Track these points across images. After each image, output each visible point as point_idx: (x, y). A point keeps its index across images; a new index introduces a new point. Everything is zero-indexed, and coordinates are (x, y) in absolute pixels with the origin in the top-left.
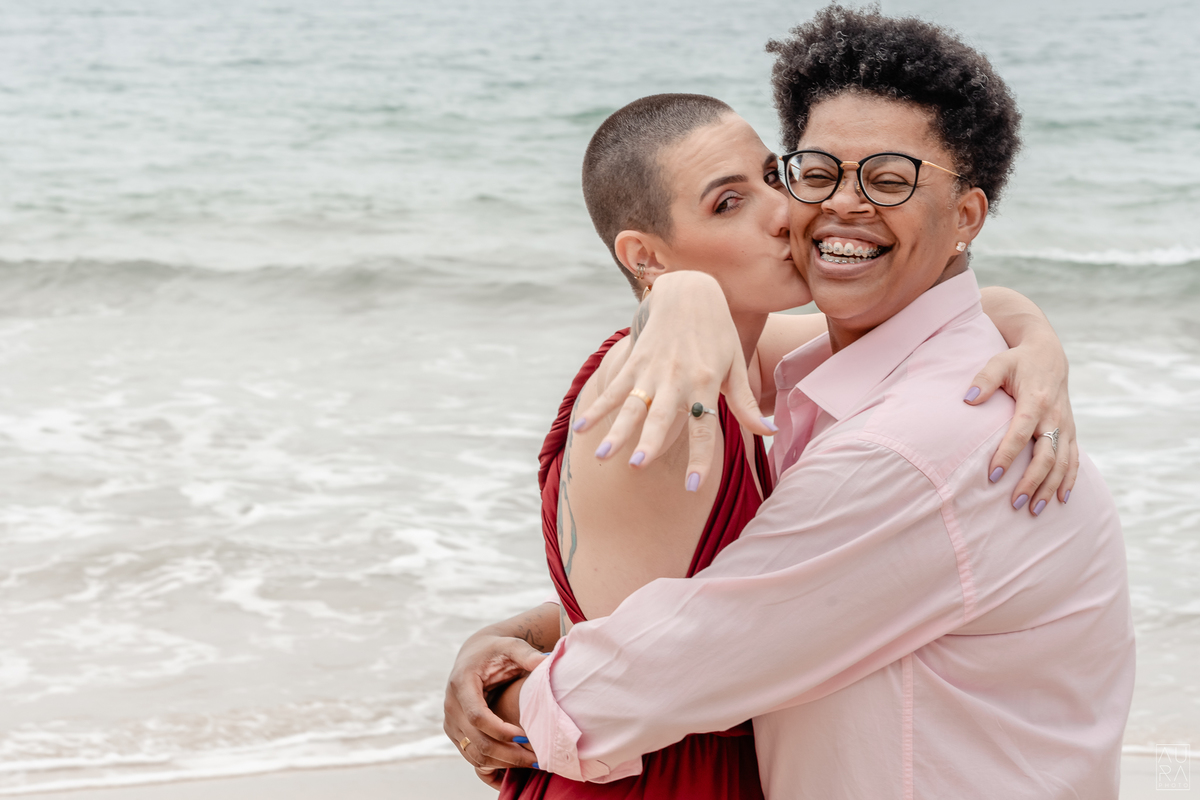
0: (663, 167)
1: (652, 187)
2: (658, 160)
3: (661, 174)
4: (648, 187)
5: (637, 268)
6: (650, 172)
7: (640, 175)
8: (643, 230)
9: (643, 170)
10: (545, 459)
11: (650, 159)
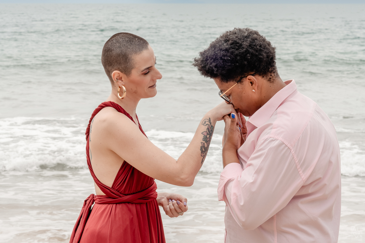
0: (134, 59)
1: (129, 63)
2: (132, 57)
3: (133, 61)
4: (128, 63)
5: (116, 79)
6: (129, 59)
7: (126, 59)
8: (122, 72)
9: (127, 58)
10: (87, 134)
11: (130, 56)
